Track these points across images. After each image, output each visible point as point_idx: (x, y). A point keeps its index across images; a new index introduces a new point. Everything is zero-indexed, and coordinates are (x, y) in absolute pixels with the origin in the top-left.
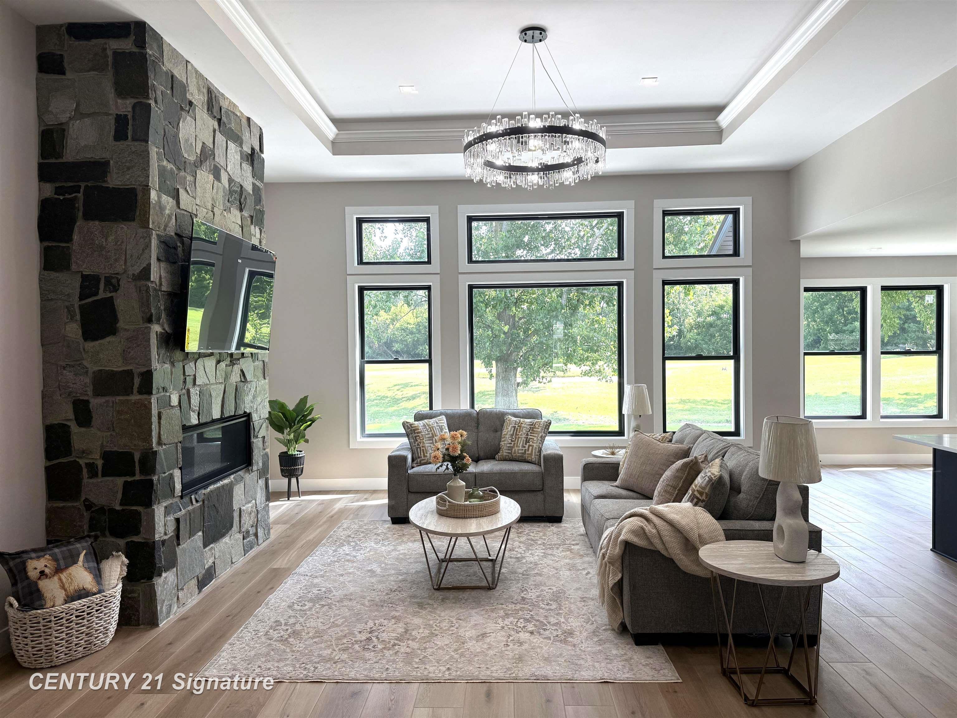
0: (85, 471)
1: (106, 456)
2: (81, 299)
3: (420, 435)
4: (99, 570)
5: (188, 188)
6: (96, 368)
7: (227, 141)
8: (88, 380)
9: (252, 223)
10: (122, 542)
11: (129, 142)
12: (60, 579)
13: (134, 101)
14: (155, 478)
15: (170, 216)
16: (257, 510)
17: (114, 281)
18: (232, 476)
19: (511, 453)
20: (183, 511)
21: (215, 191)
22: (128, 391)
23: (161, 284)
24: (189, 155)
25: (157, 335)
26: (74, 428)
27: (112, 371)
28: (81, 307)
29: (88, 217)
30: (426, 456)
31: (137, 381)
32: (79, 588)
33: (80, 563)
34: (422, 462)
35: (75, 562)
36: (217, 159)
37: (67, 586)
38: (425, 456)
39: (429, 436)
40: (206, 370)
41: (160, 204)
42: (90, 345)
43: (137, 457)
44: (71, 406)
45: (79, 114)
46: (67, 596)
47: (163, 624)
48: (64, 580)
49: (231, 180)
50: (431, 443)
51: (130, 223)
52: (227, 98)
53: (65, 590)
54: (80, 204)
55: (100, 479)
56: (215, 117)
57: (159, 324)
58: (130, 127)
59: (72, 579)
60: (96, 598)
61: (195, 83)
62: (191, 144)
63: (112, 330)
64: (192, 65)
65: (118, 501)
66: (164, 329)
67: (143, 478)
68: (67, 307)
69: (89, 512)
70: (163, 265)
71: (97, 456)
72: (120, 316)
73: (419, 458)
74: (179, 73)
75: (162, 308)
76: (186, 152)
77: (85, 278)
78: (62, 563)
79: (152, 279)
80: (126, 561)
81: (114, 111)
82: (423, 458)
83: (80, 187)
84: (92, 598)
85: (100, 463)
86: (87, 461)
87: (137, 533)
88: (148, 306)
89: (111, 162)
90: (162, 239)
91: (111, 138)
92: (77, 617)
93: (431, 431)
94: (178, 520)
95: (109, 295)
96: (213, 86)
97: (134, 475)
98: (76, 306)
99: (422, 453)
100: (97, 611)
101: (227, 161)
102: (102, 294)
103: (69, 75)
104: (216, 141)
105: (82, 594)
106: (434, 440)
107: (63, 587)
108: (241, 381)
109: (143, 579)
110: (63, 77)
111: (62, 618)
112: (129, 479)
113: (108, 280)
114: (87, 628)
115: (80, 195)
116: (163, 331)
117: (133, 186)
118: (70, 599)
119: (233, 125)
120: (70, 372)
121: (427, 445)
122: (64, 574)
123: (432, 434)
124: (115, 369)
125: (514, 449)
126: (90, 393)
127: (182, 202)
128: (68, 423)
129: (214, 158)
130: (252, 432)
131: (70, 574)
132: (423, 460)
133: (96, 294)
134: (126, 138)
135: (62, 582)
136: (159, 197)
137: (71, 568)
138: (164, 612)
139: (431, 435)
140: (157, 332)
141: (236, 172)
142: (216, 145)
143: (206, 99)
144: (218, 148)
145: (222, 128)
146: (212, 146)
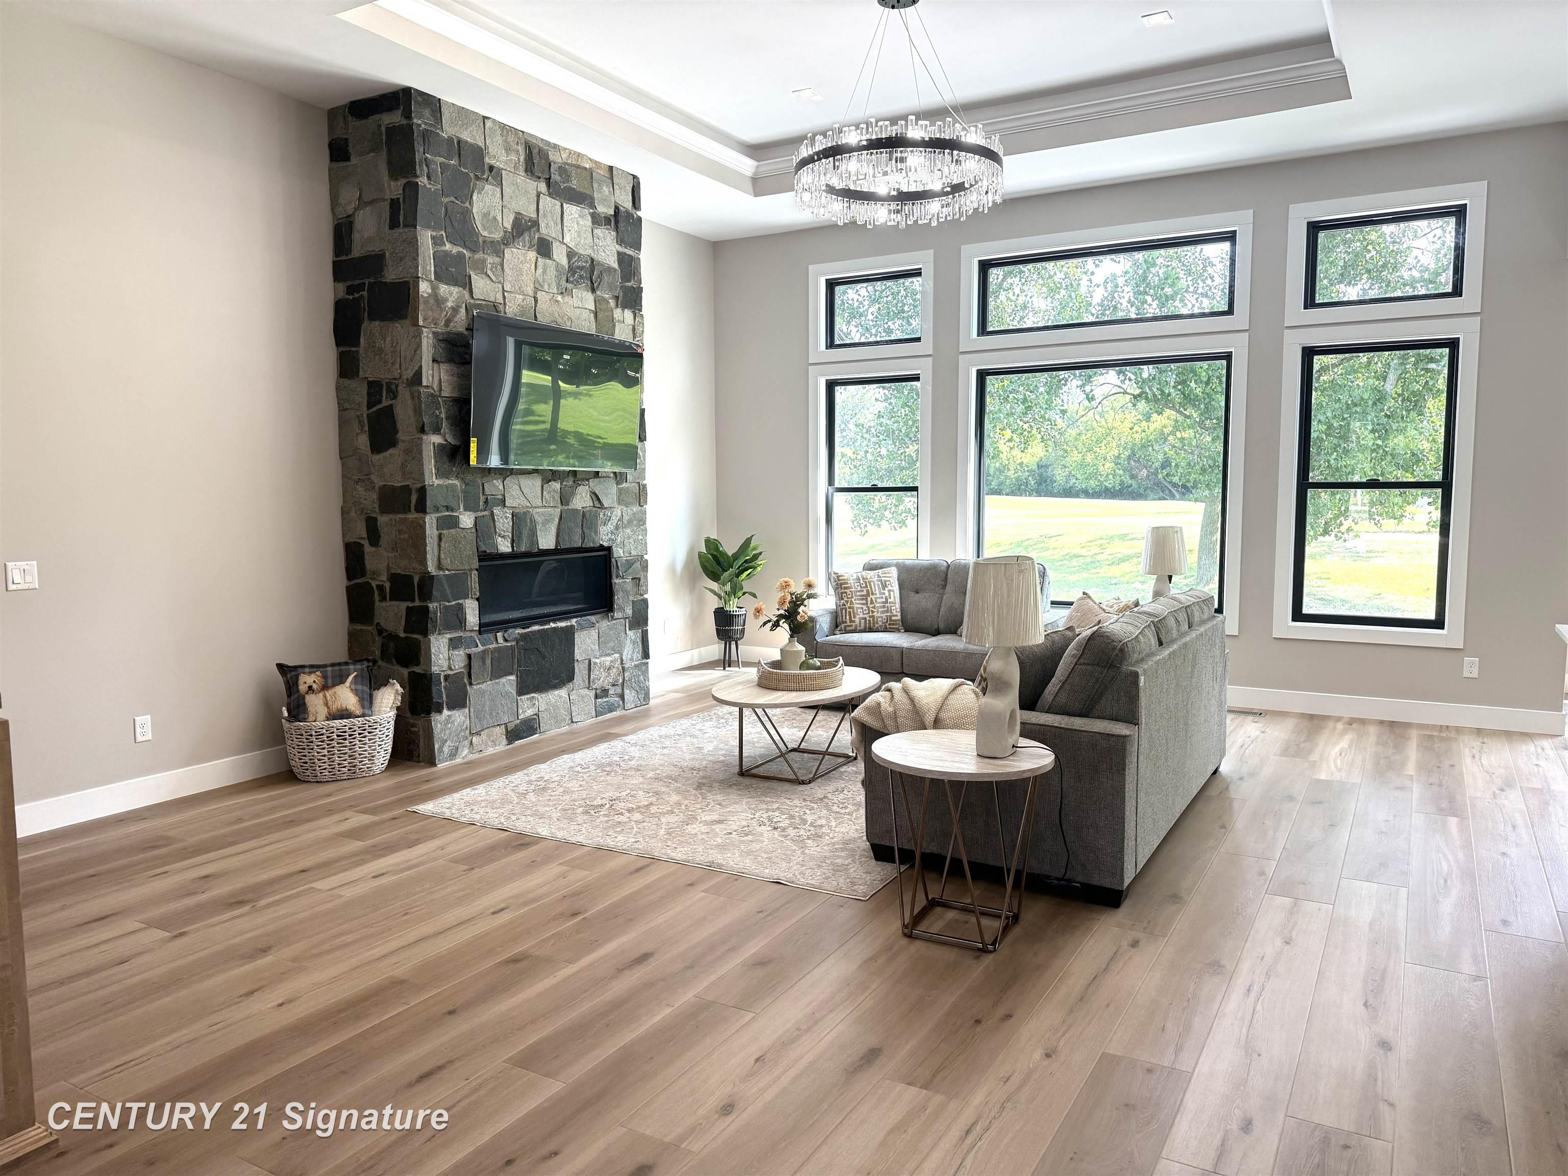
0: (376, 593)
1: (394, 578)
2: (369, 408)
3: (848, 591)
4: (371, 696)
5: (489, 272)
6: (381, 484)
7: (562, 206)
8: (375, 496)
9: (617, 306)
10: (405, 672)
11: (401, 230)
12: (325, 696)
13: (404, 181)
14: (432, 606)
15: (455, 310)
16: (623, 668)
17: (393, 387)
18: (575, 620)
20: (481, 648)
21: (540, 270)
22: (407, 509)
23: (441, 389)
24: (490, 233)
25: (434, 447)
26: (368, 548)
27: (393, 486)
28: (368, 415)
29: (372, 318)
30: (854, 622)
31: (414, 498)
32: (342, 707)
33: (348, 683)
34: (848, 629)
35: (342, 682)
36: (543, 230)
37: (330, 703)
38: (851, 621)
39: (862, 593)
40: (523, 489)
41: (437, 296)
42: (377, 458)
43: (416, 580)
44: (364, 524)
45: (362, 203)
46: (330, 714)
47: (441, 766)
48: (329, 698)
49: (571, 254)
50: (863, 604)
51: (403, 321)
52: (565, 149)
53: (328, 708)
54: (365, 304)
55: (389, 603)
56: (539, 178)
57: (440, 434)
58: (402, 212)
59: (336, 698)
60: (358, 722)
61: (500, 142)
62: (495, 218)
63: (393, 443)
64: (494, 121)
65: (402, 628)
66: (446, 440)
67: (421, 604)
68: (358, 416)
69: (381, 637)
70: (444, 367)
71: (384, 578)
72: (400, 426)
73: (843, 623)
74: (470, 136)
75: (443, 416)
76: (485, 228)
77: (371, 384)
78: (330, 681)
79: (424, 383)
80: (400, 690)
81: (388, 196)
82: (848, 623)
83: (365, 283)
84: (355, 721)
85: (387, 585)
86: (378, 583)
87: (418, 664)
88: (421, 415)
89: (387, 254)
90: (441, 337)
91: (387, 227)
92: (338, 736)
93: (866, 587)
94: (469, 656)
95: (390, 402)
96: (536, 138)
97: (413, 600)
98: (365, 415)
99: (848, 617)
100: (360, 734)
101: (563, 230)
102: (385, 403)
103: (354, 160)
104: (541, 207)
105: (344, 714)
106: (869, 599)
107: (326, 704)
108: (594, 506)
109: (423, 713)
110: (348, 163)
111: (322, 734)
112: (411, 605)
113: (389, 385)
114: (350, 749)
115: (365, 293)
116: (444, 443)
117: (406, 279)
118: (332, 717)
119: (575, 182)
120: (361, 487)
121: (856, 606)
122: (330, 691)
123: (868, 591)
124: (396, 485)
126: (377, 510)
127: (475, 291)
128: (362, 542)
129: (539, 229)
130: (614, 571)
131: (335, 693)
132: (849, 626)
133: (380, 402)
134: (398, 226)
135: (326, 700)
136: (434, 288)
137: (337, 687)
138: (446, 753)
139: (865, 593)
140: (434, 443)
141: (582, 242)
142: (541, 212)
143: (522, 158)
144: (545, 216)
145: (553, 189)
146: (534, 216)
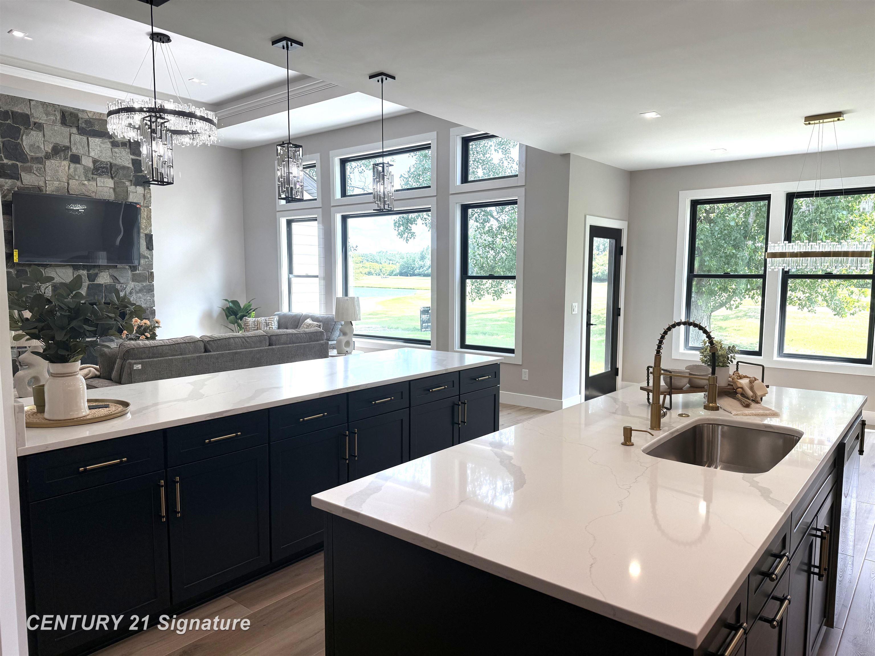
5: (34, 172)
7: (88, 139)
9: (131, 185)
15: (10, 190)
21: (72, 170)
24: (35, 154)
36: (74, 151)
49: (95, 161)
52: (91, 112)
56: (71, 126)
61: (42, 111)
62: (39, 147)
64: (37, 101)
74: (19, 109)
76: (31, 152)
101: (89, 150)
104: (72, 140)
108: (113, 282)
119: (97, 127)
127: (25, 181)
129: (71, 150)
141: (104, 155)
142: (72, 142)
143: (58, 118)
144: (75, 144)
145: (82, 131)
146: (68, 144)
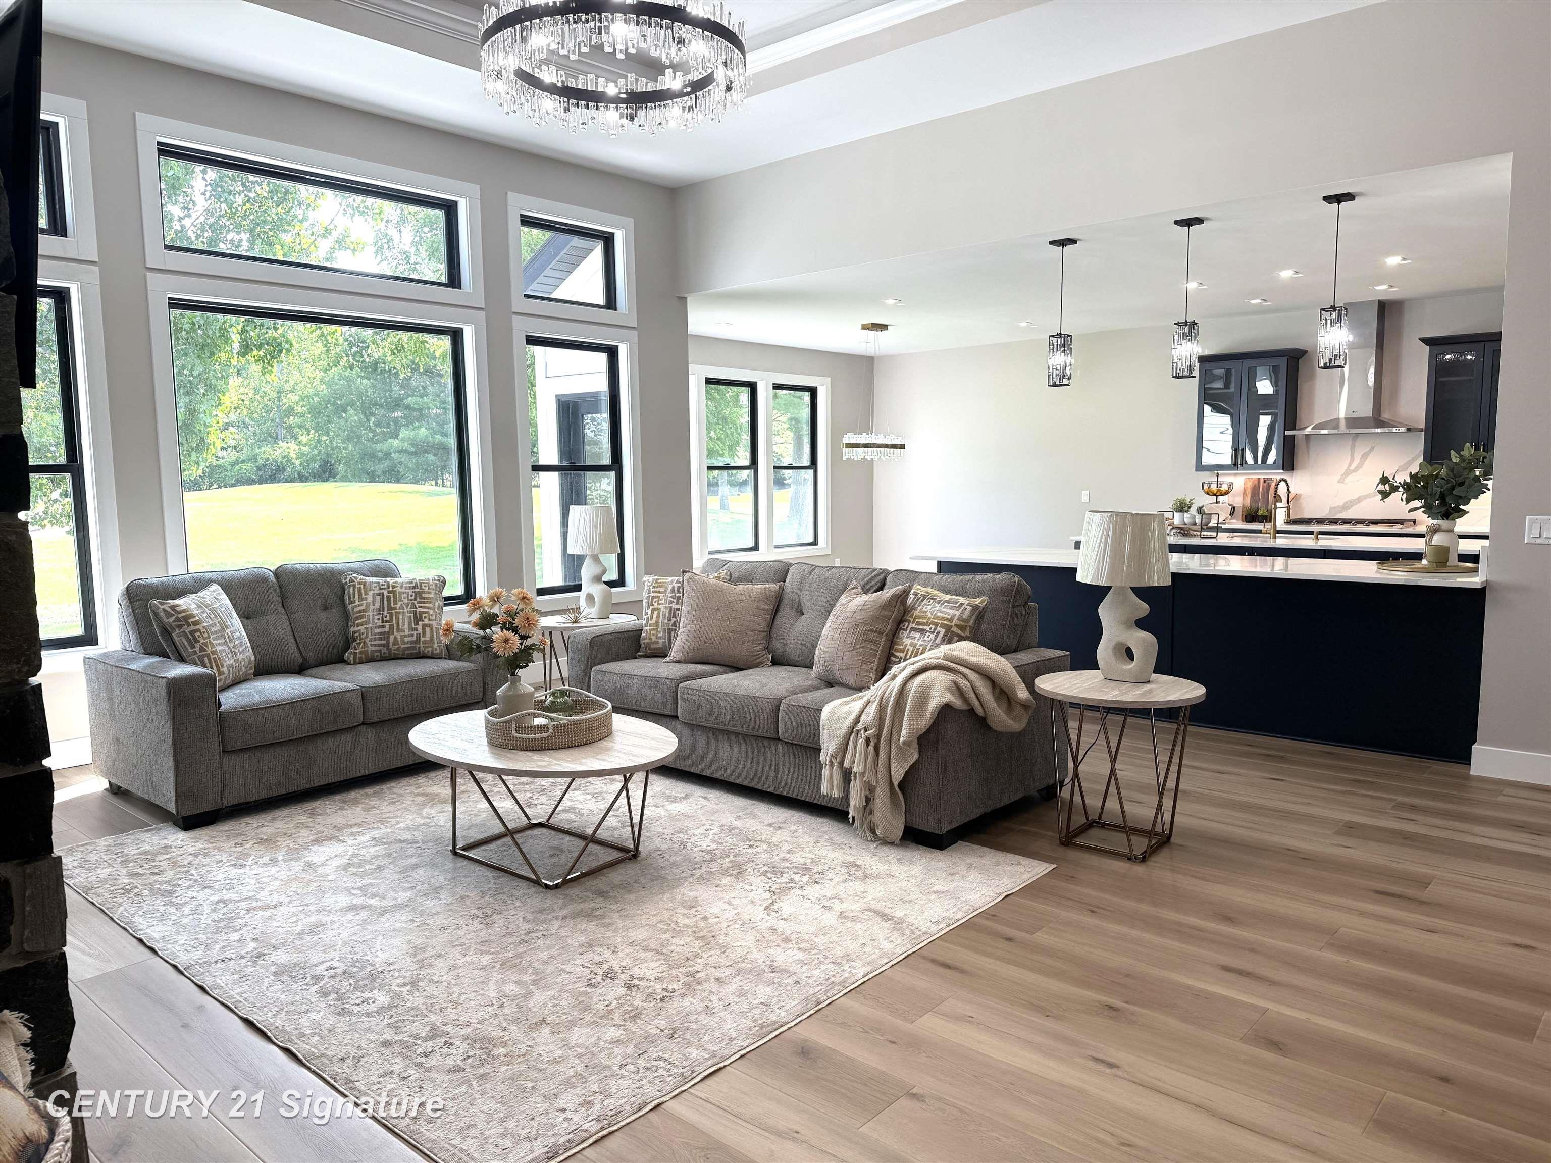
19: (387, 645)
125: (392, 638)
